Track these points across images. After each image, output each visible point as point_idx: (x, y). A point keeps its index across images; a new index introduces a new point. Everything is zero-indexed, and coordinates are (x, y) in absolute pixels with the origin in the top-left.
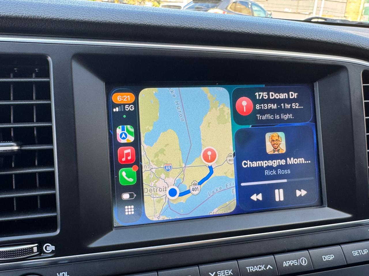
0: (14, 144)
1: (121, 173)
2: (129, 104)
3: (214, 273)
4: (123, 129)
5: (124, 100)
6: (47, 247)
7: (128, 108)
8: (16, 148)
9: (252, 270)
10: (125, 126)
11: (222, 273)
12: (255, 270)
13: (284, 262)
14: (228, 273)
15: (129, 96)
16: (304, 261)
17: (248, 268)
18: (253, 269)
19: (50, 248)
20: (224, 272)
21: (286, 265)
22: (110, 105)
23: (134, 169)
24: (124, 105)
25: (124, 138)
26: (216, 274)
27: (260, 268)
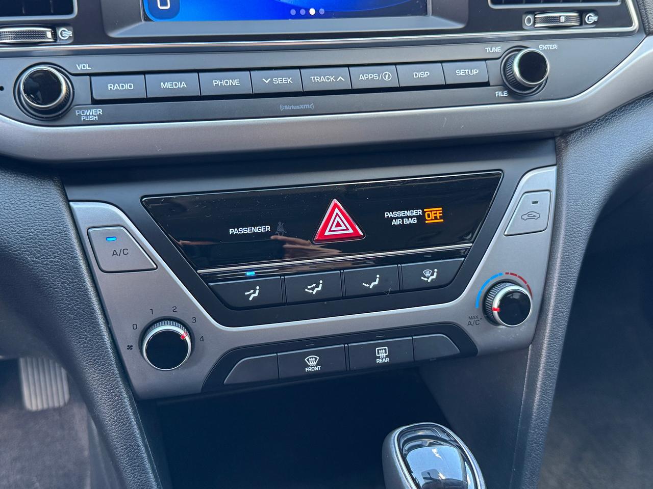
3: (269, 79)
6: (63, 32)
9: (317, 81)
11: (279, 81)
12: (321, 80)
13: (361, 75)
14: (287, 81)
16: (387, 76)
17: (312, 77)
18: (319, 80)
19: (66, 33)
20: (282, 80)
21: (363, 78)
26: (271, 81)
27: (328, 79)
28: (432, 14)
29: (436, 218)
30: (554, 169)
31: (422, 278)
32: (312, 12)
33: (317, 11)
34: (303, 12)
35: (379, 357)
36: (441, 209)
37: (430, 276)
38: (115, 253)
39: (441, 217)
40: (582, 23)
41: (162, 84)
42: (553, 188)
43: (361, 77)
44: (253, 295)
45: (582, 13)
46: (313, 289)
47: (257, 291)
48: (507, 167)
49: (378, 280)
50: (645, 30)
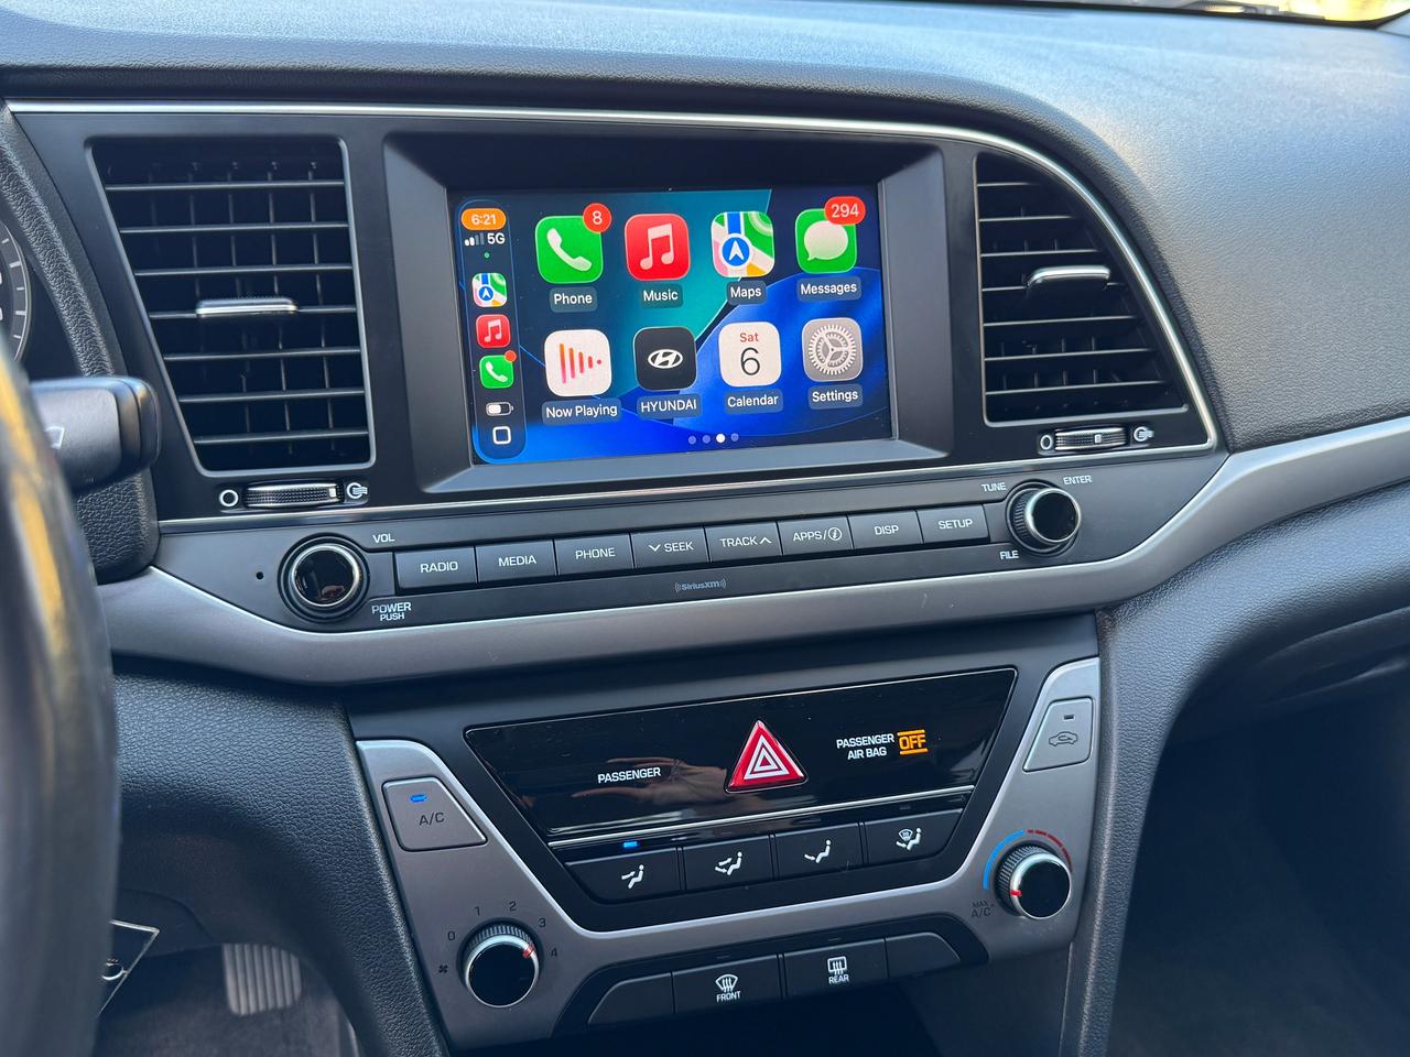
0: (289, 301)
1: (484, 367)
2: (495, 232)
3: (659, 547)
4: (485, 281)
5: (485, 223)
6: (354, 489)
7: (492, 239)
8: (292, 308)
10: (489, 275)
11: (674, 547)
12: (737, 544)
13: (796, 535)
14: (685, 548)
15: (493, 216)
16: (835, 534)
17: (723, 541)
18: (732, 543)
19: (358, 490)
20: (678, 545)
21: (799, 538)
22: (458, 233)
23: (509, 358)
24: (486, 232)
25: (486, 298)
26: (662, 548)
27: (746, 541)
28: (900, 438)
29: (916, 746)
30: (1096, 661)
31: (898, 843)
32: (721, 438)
33: (728, 437)
34: (706, 439)
35: (833, 975)
36: (923, 731)
37: (910, 840)
38: (423, 820)
39: (924, 746)
40: (1129, 440)
41: (500, 560)
42: (1095, 692)
43: (796, 537)
44: (635, 879)
45: (1128, 426)
46: (727, 867)
47: (641, 873)
48: (1023, 660)
49: (828, 848)
50: (1227, 445)
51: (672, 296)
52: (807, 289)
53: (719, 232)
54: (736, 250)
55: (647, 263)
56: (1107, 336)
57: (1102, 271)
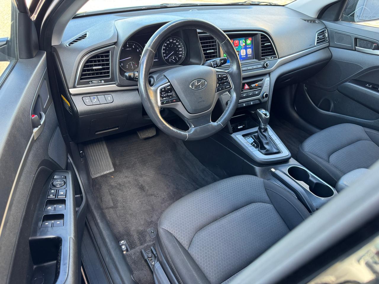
8: (213, 51)
16: (251, 68)
28: (255, 59)
30: (269, 77)
33: (242, 60)
35: (251, 103)
37: (257, 93)
40: (271, 58)
42: (269, 80)
45: (271, 57)
46: (244, 95)
48: (263, 78)
49: (251, 93)
50: (279, 58)
51: (237, 48)
52: (247, 46)
53: (241, 42)
54: (242, 43)
55: (236, 45)
56: (269, 49)
57: (270, 44)
